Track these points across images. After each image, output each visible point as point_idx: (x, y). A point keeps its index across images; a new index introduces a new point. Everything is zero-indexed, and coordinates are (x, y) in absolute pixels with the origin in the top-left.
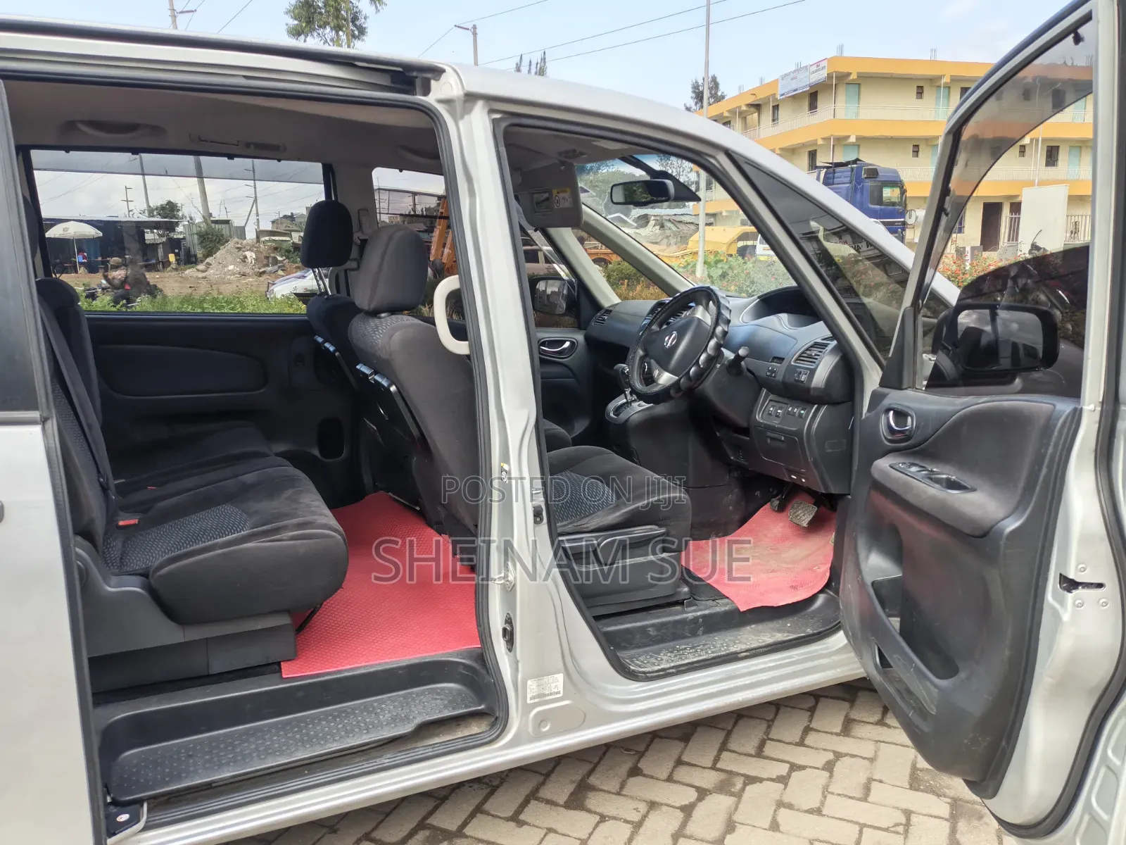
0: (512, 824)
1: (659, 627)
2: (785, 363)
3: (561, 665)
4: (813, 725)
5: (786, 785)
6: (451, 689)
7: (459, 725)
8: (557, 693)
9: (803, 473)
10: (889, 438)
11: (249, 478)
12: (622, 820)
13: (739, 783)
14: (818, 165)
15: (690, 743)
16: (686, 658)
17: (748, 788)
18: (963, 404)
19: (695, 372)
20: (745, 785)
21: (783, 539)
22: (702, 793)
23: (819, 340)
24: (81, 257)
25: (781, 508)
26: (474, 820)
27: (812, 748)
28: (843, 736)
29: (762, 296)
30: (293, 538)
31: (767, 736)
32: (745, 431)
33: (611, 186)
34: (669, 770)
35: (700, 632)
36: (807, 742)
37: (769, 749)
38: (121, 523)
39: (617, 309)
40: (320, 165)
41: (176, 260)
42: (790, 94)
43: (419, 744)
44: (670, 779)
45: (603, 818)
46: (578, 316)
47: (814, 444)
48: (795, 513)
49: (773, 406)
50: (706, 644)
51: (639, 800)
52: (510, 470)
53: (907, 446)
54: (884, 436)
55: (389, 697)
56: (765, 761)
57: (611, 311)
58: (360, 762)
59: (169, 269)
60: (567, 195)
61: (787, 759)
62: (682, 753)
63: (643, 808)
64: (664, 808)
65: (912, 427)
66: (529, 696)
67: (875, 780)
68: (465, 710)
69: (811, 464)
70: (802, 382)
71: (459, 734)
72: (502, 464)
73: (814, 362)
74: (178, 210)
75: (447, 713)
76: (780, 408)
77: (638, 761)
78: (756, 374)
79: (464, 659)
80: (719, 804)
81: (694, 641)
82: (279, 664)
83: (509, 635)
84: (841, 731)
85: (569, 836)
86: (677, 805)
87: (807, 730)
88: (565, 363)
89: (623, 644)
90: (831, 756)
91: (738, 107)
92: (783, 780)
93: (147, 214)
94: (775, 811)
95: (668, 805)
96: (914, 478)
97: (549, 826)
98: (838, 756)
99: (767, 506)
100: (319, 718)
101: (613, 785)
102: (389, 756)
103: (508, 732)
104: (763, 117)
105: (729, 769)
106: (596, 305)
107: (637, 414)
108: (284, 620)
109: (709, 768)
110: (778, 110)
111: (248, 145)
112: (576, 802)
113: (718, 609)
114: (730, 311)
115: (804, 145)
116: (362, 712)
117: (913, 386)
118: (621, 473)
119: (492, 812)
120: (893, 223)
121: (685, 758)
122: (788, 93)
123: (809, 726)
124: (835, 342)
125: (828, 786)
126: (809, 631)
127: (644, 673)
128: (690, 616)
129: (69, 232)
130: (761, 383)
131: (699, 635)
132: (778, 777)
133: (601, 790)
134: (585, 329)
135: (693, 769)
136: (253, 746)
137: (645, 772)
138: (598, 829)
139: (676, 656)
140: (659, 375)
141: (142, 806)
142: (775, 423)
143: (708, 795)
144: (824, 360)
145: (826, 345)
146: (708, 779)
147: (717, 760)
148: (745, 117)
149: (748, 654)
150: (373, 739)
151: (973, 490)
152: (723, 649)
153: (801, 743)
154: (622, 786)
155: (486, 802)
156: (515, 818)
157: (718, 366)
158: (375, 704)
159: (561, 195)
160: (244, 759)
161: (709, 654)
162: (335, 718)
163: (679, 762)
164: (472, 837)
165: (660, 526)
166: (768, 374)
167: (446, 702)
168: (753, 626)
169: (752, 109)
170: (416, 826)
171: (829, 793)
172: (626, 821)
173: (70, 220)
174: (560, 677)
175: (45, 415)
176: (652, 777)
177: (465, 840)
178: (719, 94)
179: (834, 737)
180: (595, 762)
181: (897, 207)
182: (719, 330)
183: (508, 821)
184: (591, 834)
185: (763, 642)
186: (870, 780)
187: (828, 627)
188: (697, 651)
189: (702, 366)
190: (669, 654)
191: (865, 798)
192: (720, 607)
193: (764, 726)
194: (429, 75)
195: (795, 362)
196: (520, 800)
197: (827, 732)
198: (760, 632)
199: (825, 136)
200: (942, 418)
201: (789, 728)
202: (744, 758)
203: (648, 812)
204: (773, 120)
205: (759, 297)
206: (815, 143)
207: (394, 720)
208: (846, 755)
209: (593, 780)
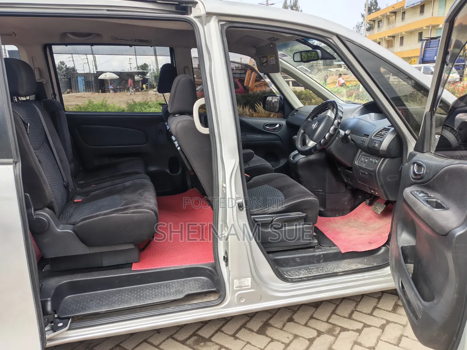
0: (232, 338)
1: (301, 258)
2: (369, 137)
3: (250, 274)
4: (379, 306)
5: (360, 334)
6: (204, 280)
7: (206, 295)
8: (248, 286)
9: (377, 190)
10: (414, 177)
11: (128, 184)
12: (281, 342)
13: (338, 330)
14: (423, 39)
15: (318, 309)
16: (313, 273)
17: (341, 333)
18: (447, 163)
19: (323, 142)
20: (340, 331)
21: (370, 219)
22: (320, 333)
23: (386, 127)
24: (111, 86)
25: (371, 204)
26: (217, 334)
27: (376, 317)
28: (393, 313)
29: (365, 104)
30: (133, 213)
31: (355, 309)
32: (350, 169)
33: (293, 53)
34: (306, 321)
35: (321, 261)
36: (374, 314)
37: (355, 316)
38: (75, 201)
39: (301, 109)
40: (169, 48)
41: (146, 87)
42: (411, 6)
43: (187, 303)
44: (306, 325)
45: (272, 340)
46: (284, 113)
47: (381, 177)
48: (375, 207)
49: (364, 158)
50: (324, 267)
51: (290, 333)
52: (226, 187)
53: (421, 182)
54: (411, 176)
55: (177, 281)
56: (353, 321)
57: (298, 110)
58: (160, 309)
59: (143, 91)
60: (273, 58)
61: (363, 321)
62: (314, 313)
63: (291, 337)
64: (301, 339)
65: (423, 173)
66: (235, 287)
67: (404, 336)
68: (207, 290)
69: (380, 186)
70: (376, 147)
71: (205, 300)
72: (223, 184)
73: (383, 138)
74: (148, 67)
75: (199, 291)
76: (367, 159)
77: (293, 315)
78: (356, 142)
79: (209, 267)
80: (327, 339)
81: (317, 265)
82: (132, 263)
83: (226, 259)
84: (392, 310)
85: (256, 347)
86: (307, 338)
87: (375, 308)
88: (276, 134)
89: (284, 265)
90: (384, 322)
91: (385, 13)
92: (359, 331)
93: (137, 69)
94: (353, 346)
95: (303, 337)
96: (419, 200)
97: (248, 341)
98: (388, 322)
99: (364, 202)
100: (146, 288)
101: (279, 325)
102: (172, 308)
103: (226, 301)
104: (397, 18)
105: (334, 323)
106: (292, 108)
107: (302, 159)
108: (131, 246)
109: (325, 322)
110: (405, 14)
111: (135, 41)
112: (262, 331)
113: (331, 251)
114: (343, 113)
115: (416, 30)
116: (164, 286)
117: (429, 151)
118: (289, 186)
119: (225, 332)
120: (458, 65)
121: (315, 316)
122: (410, 5)
123: (376, 306)
124: (393, 129)
125: (380, 336)
126: (375, 264)
127: (291, 279)
128: (317, 254)
129: (107, 76)
130: (358, 147)
131: (321, 263)
132: (357, 329)
133: (274, 327)
134: (286, 119)
135: (318, 321)
136: (117, 298)
137: (296, 320)
138: (269, 345)
139: (308, 272)
140: (308, 142)
141: (69, 320)
142: (364, 166)
143: (322, 334)
144: (387, 136)
145: (389, 129)
146: (323, 327)
147: (329, 318)
148: (389, 18)
149: (343, 273)
150: (165, 300)
151: (448, 209)
152: (331, 270)
153: (371, 314)
154: (284, 325)
155: (223, 327)
156: (234, 336)
157: (337, 138)
158: (170, 284)
159: (271, 58)
160: (111, 304)
161: (324, 272)
162: (152, 288)
163: (312, 317)
164: (214, 342)
165: (303, 212)
166: (361, 142)
167: (200, 285)
168: (348, 260)
169: (393, 14)
170: (192, 334)
171: (381, 340)
172: (283, 343)
173: (107, 72)
174: (250, 279)
175: (15, 161)
176: (298, 323)
177: (211, 343)
178: (378, 8)
179: (388, 313)
180: (274, 313)
181: (462, 58)
182: (336, 121)
183: (231, 336)
184: (265, 347)
185: (351, 268)
186: (402, 336)
187: (385, 263)
188: (318, 270)
189: (327, 139)
190: (305, 271)
191: (397, 345)
192: (332, 250)
193: (355, 304)
194: (190, 5)
195: (374, 137)
196: (238, 327)
197: (385, 310)
198: (351, 263)
199: (428, 25)
200: (438, 168)
201: (366, 307)
202: (342, 318)
203: (293, 339)
204: (402, 19)
205: (363, 105)
206: (422, 28)
207: (178, 292)
208: (392, 322)
209: (271, 322)
